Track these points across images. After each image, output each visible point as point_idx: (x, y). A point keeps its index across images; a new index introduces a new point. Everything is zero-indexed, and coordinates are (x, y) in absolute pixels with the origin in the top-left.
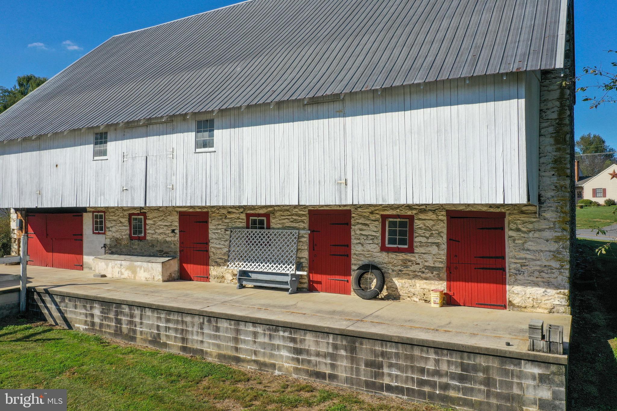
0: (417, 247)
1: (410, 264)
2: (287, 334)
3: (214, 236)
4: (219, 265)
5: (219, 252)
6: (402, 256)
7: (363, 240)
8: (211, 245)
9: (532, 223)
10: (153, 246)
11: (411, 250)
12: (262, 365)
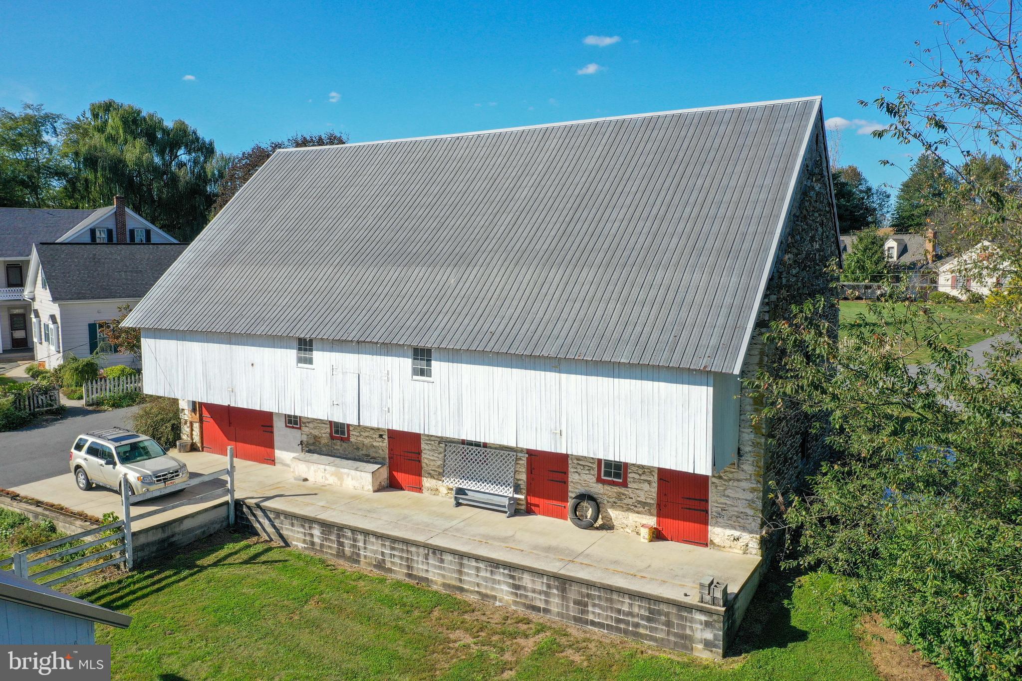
0: (630, 482)
1: (624, 497)
2: (506, 572)
3: (427, 447)
4: (432, 477)
5: (432, 463)
6: (616, 489)
7: (580, 470)
8: (423, 456)
9: (732, 473)
10: (358, 449)
11: (625, 485)
12: (484, 596)
